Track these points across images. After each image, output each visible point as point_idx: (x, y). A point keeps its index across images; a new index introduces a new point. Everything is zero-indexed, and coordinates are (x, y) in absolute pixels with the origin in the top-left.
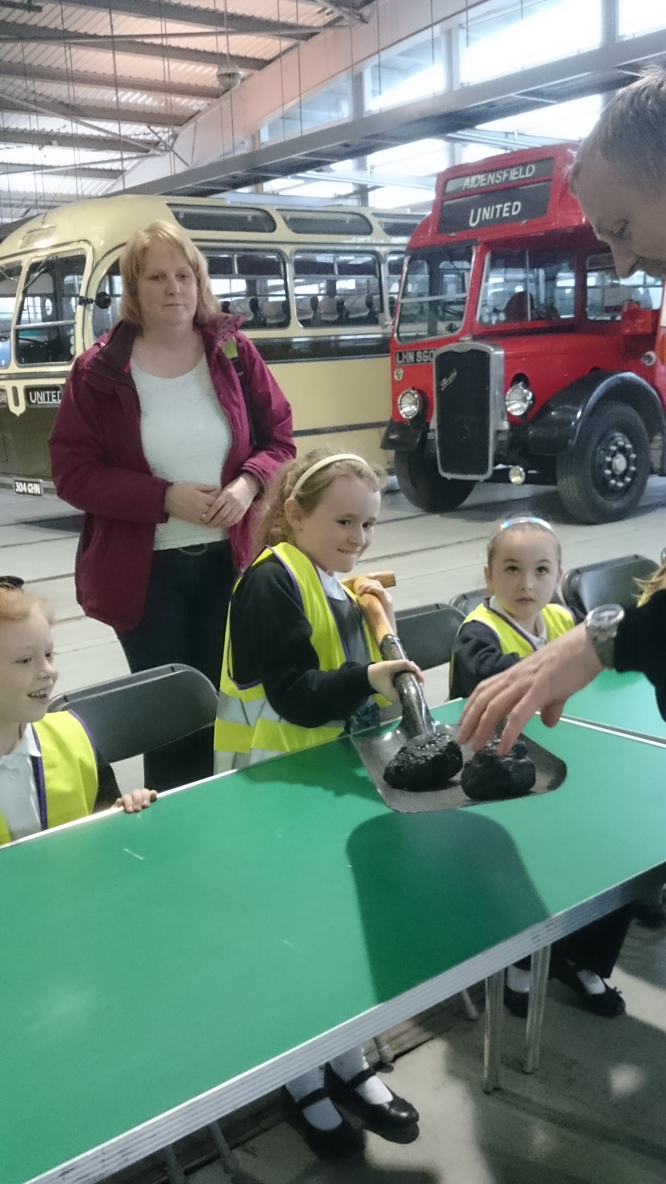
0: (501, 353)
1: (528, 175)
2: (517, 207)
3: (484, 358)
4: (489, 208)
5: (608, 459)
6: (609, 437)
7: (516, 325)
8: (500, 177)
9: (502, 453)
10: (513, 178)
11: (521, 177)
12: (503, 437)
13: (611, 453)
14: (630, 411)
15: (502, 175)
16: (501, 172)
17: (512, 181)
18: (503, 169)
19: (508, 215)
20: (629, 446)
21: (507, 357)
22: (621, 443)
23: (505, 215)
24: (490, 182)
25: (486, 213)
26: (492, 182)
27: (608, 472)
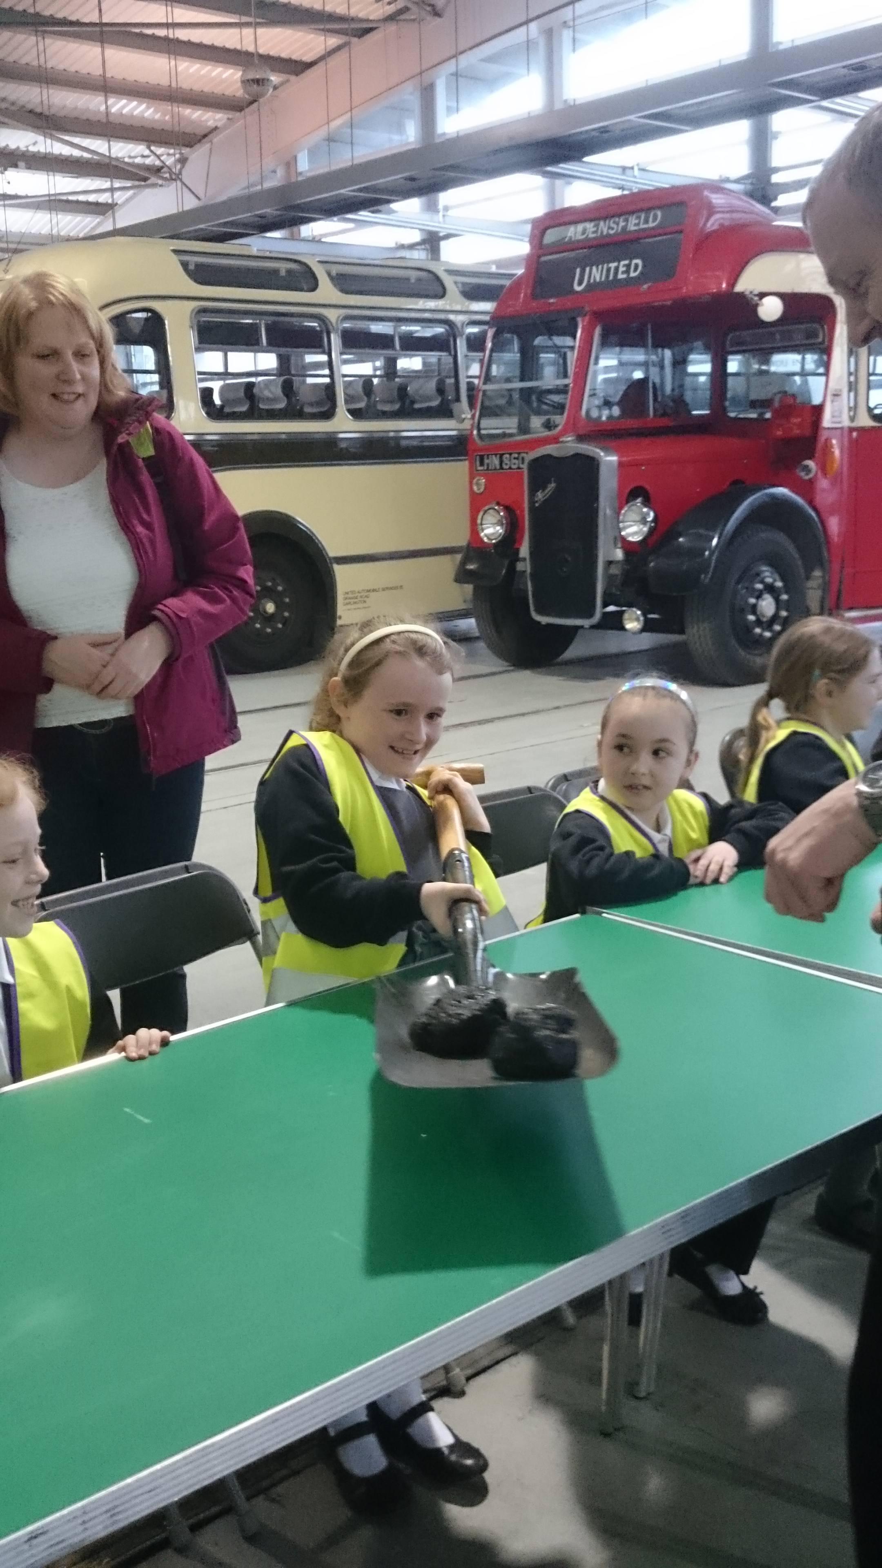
0: (614, 458)
1: (651, 225)
2: (636, 266)
3: (591, 465)
4: (600, 267)
5: (752, 601)
6: (753, 572)
7: (632, 423)
8: (615, 226)
9: (614, 590)
10: (632, 227)
11: (642, 226)
12: (614, 570)
13: (757, 593)
14: (782, 538)
15: (618, 224)
16: (617, 219)
17: (630, 232)
18: (619, 215)
19: (624, 276)
20: (779, 584)
21: (621, 464)
22: (769, 580)
23: (621, 276)
24: (602, 232)
25: (597, 274)
26: (605, 233)
27: (752, 618)
